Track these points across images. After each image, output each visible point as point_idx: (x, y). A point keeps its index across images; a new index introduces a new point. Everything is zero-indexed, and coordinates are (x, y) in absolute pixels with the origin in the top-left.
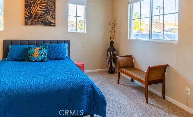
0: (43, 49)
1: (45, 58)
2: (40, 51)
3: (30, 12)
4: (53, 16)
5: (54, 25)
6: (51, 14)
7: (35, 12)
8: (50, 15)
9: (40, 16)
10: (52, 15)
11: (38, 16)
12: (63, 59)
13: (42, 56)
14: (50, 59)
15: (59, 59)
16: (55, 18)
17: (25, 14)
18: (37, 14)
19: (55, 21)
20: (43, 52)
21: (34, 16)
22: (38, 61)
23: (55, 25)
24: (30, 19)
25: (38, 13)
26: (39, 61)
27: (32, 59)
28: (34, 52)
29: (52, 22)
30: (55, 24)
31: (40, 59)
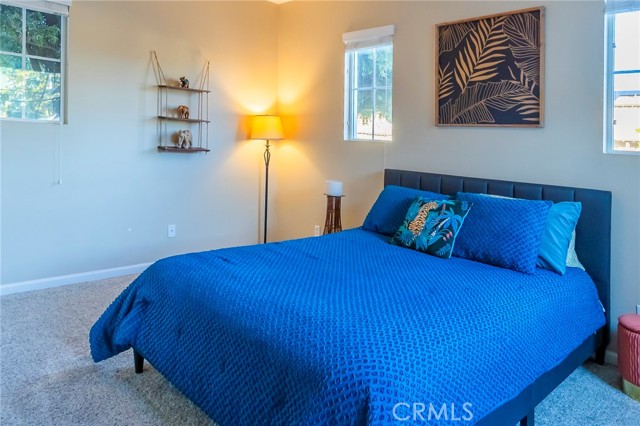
0: (444, 211)
1: (440, 243)
2: (434, 214)
3: (453, 80)
4: (530, 84)
5: (534, 120)
6: (524, 77)
7: (467, 78)
8: (519, 80)
9: (485, 89)
10: (527, 79)
11: (476, 90)
12: (513, 267)
13: (434, 234)
14: (467, 252)
15: (498, 264)
16: (537, 92)
17: (440, 88)
18: (475, 82)
19: (538, 104)
20: (442, 220)
21: (463, 91)
22: (417, 247)
23: (538, 123)
24: (453, 103)
25: (478, 77)
26: (420, 250)
27: (402, 238)
28: (417, 214)
29: (527, 109)
30: (537, 115)
31: (424, 242)
